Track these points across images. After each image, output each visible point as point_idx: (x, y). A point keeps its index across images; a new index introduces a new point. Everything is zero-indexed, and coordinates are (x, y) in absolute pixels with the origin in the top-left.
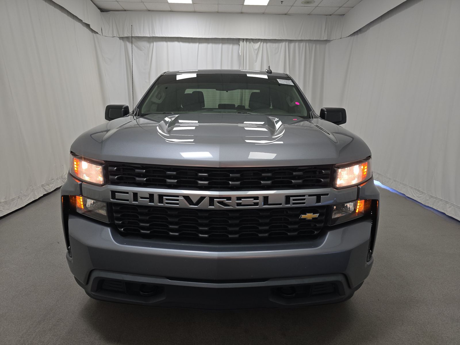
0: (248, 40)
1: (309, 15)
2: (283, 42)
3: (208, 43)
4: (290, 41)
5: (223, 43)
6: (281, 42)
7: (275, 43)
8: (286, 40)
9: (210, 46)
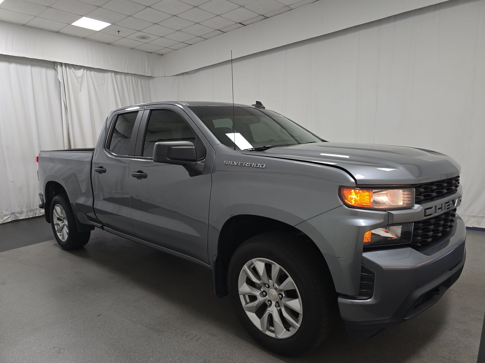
0: (67, 66)
1: (131, 48)
2: (108, 73)
3: (10, 62)
4: (116, 73)
5: (32, 65)
6: (106, 73)
7: (100, 72)
8: (112, 71)
9: (13, 66)
